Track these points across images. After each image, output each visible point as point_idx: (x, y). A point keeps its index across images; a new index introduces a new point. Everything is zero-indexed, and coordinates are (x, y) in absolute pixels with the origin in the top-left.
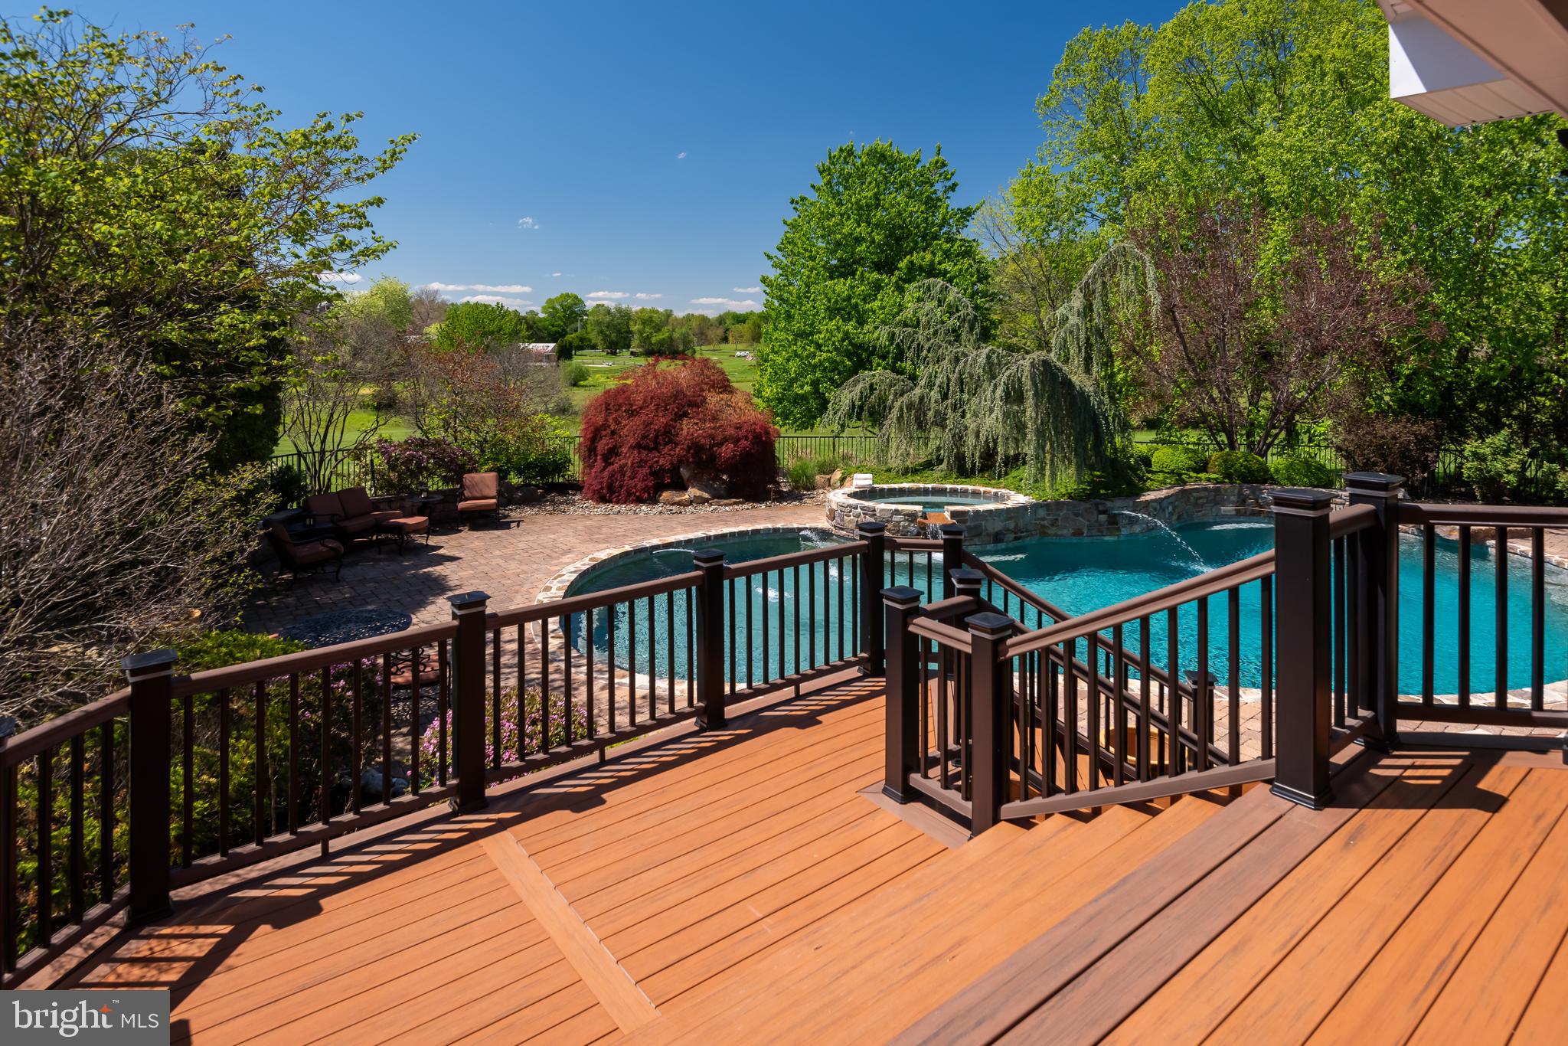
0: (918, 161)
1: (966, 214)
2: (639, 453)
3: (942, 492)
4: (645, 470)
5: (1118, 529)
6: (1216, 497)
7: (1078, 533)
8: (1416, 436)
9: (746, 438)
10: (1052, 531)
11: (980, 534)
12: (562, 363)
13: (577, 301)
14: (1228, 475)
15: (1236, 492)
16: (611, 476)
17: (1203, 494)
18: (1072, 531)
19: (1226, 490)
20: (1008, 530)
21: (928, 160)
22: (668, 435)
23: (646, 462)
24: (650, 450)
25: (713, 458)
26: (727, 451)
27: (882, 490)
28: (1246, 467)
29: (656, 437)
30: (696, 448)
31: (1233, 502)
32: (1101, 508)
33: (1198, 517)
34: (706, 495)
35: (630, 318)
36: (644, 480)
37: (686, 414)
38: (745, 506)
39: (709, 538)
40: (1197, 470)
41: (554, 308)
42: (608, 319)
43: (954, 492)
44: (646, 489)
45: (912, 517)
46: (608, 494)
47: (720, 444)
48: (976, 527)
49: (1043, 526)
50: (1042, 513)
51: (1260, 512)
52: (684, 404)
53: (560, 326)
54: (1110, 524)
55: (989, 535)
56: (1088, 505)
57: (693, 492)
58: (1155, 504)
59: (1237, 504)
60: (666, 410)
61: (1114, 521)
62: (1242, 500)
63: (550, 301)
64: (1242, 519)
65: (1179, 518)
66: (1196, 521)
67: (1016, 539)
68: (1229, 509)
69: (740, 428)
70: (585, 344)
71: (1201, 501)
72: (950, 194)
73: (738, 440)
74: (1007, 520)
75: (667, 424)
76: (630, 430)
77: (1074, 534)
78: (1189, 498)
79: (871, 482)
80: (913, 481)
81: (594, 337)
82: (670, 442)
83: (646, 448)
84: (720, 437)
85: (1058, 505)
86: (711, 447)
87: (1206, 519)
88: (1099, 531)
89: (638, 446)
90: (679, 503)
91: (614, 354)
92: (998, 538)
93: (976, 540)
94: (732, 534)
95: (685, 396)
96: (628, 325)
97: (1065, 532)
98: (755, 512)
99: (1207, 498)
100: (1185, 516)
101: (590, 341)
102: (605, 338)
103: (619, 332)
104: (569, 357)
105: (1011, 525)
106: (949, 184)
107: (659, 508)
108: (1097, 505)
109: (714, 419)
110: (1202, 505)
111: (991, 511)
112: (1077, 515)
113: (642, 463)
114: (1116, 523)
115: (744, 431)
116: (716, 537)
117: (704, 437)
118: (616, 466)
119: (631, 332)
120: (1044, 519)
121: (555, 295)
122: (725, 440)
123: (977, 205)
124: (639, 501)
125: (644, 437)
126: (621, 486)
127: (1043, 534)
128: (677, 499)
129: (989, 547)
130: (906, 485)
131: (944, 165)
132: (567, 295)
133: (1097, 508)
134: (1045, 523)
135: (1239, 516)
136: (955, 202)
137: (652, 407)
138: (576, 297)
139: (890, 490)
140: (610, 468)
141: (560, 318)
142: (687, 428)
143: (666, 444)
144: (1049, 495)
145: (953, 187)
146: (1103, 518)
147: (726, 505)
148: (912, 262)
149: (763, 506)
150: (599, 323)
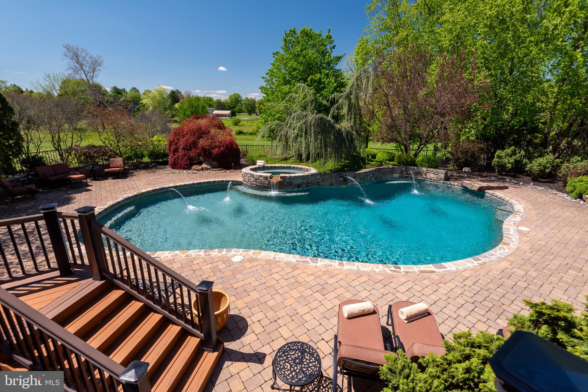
0: (320, 36)
1: (339, 59)
2: (184, 151)
3: (289, 168)
4: (186, 158)
5: (347, 183)
6: (392, 171)
7: (332, 184)
8: (478, 148)
9: (223, 147)
10: (322, 183)
11: (292, 185)
12: (232, 117)
13: (239, 96)
14: (399, 163)
15: (400, 169)
16: (175, 159)
17: (387, 170)
18: (329, 184)
19: (396, 168)
20: (303, 183)
21: (324, 36)
22: (194, 144)
23: (187, 154)
24: (189, 150)
25: (210, 153)
26: (215, 151)
27: (267, 167)
28: (406, 160)
29: (190, 145)
30: (204, 150)
31: (398, 173)
32: (341, 175)
33: (384, 178)
34: (209, 167)
35: (255, 102)
36: (185, 161)
37: (201, 137)
38: (223, 171)
39: (194, 184)
40: (390, 160)
41: (232, 98)
42: (248, 102)
43: (294, 168)
44: (186, 165)
45: (266, 178)
46: (175, 166)
47: (213, 149)
48: (290, 182)
49: (319, 182)
50: (318, 177)
51: (408, 177)
52: (201, 133)
53: (233, 105)
54: (344, 181)
55: (295, 185)
56: (336, 174)
57: (204, 166)
58: (363, 174)
59: (400, 173)
60: (194, 135)
61: (346, 180)
62: (402, 172)
63: (230, 96)
64: (401, 179)
65: (376, 178)
66: (384, 180)
67: (307, 186)
68: (397, 175)
69: (221, 143)
70: (240, 111)
71: (386, 173)
72: (333, 50)
73: (220, 147)
74: (302, 180)
75: (194, 141)
76: (182, 143)
77: (330, 185)
78: (381, 171)
79: (263, 164)
80: (282, 163)
81: (243, 108)
82: (195, 147)
83: (187, 149)
84: (213, 146)
85: (325, 173)
86: (209, 150)
87: (387, 179)
88: (340, 184)
89: (184, 149)
90: (198, 170)
91: (251, 114)
92: (299, 186)
93: (290, 187)
94: (204, 183)
95: (202, 130)
96: (254, 104)
97: (327, 184)
98: (225, 174)
99: (389, 171)
100: (378, 178)
101: (242, 110)
102: (247, 109)
103: (252, 107)
104: (235, 115)
105: (305, 181)
106: (332, 45)
107: (190, 171)
108: (339, 174)
109: (212, 139)
110: (387, 173)
111: (296, 176)
112: (331, 178)
113: (185, 155)
114: (346, 181)
115: (223, 144)
116: (197, 184)
117: (207, 146)
118: (176, 156)
119: (256, 107)
120: (319, 179)
121: (232, 94)
122: (216, 147)
123: (343, 55)
124: (184, 169)
125: (186, 145)
126: (178, 163)
127: (319, 184)
128: (197, 168)
129: (295, 189)
130: (277, 165)
131: (331, 37)
132: (236, 94)
133: (339, 175)
134: (320, 180)
135: (401, 178)
136: (334, 54)
137: (189, 134)
138: (239, 95)
139: (271, 167)
140: (174, 157)
141: (234, 102)
142: (202, 142)
143: (194, 148)
144: (322, 170)
145: (334, 47)
146: (341, 179)
147: (215, 171)
148: (312, 78)
149: (229, 171)
150: (245, 104)
